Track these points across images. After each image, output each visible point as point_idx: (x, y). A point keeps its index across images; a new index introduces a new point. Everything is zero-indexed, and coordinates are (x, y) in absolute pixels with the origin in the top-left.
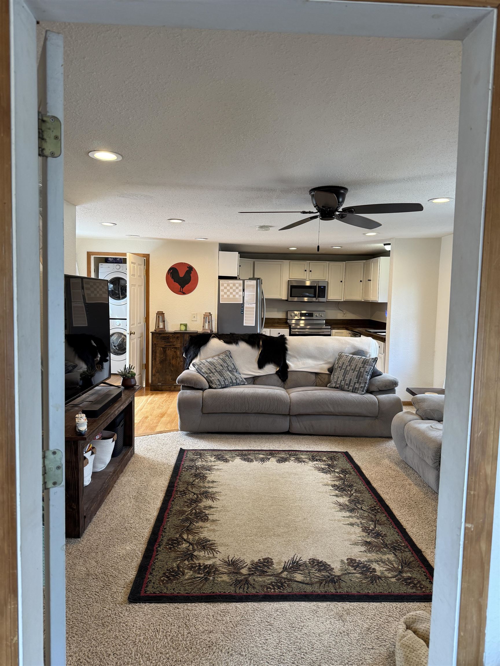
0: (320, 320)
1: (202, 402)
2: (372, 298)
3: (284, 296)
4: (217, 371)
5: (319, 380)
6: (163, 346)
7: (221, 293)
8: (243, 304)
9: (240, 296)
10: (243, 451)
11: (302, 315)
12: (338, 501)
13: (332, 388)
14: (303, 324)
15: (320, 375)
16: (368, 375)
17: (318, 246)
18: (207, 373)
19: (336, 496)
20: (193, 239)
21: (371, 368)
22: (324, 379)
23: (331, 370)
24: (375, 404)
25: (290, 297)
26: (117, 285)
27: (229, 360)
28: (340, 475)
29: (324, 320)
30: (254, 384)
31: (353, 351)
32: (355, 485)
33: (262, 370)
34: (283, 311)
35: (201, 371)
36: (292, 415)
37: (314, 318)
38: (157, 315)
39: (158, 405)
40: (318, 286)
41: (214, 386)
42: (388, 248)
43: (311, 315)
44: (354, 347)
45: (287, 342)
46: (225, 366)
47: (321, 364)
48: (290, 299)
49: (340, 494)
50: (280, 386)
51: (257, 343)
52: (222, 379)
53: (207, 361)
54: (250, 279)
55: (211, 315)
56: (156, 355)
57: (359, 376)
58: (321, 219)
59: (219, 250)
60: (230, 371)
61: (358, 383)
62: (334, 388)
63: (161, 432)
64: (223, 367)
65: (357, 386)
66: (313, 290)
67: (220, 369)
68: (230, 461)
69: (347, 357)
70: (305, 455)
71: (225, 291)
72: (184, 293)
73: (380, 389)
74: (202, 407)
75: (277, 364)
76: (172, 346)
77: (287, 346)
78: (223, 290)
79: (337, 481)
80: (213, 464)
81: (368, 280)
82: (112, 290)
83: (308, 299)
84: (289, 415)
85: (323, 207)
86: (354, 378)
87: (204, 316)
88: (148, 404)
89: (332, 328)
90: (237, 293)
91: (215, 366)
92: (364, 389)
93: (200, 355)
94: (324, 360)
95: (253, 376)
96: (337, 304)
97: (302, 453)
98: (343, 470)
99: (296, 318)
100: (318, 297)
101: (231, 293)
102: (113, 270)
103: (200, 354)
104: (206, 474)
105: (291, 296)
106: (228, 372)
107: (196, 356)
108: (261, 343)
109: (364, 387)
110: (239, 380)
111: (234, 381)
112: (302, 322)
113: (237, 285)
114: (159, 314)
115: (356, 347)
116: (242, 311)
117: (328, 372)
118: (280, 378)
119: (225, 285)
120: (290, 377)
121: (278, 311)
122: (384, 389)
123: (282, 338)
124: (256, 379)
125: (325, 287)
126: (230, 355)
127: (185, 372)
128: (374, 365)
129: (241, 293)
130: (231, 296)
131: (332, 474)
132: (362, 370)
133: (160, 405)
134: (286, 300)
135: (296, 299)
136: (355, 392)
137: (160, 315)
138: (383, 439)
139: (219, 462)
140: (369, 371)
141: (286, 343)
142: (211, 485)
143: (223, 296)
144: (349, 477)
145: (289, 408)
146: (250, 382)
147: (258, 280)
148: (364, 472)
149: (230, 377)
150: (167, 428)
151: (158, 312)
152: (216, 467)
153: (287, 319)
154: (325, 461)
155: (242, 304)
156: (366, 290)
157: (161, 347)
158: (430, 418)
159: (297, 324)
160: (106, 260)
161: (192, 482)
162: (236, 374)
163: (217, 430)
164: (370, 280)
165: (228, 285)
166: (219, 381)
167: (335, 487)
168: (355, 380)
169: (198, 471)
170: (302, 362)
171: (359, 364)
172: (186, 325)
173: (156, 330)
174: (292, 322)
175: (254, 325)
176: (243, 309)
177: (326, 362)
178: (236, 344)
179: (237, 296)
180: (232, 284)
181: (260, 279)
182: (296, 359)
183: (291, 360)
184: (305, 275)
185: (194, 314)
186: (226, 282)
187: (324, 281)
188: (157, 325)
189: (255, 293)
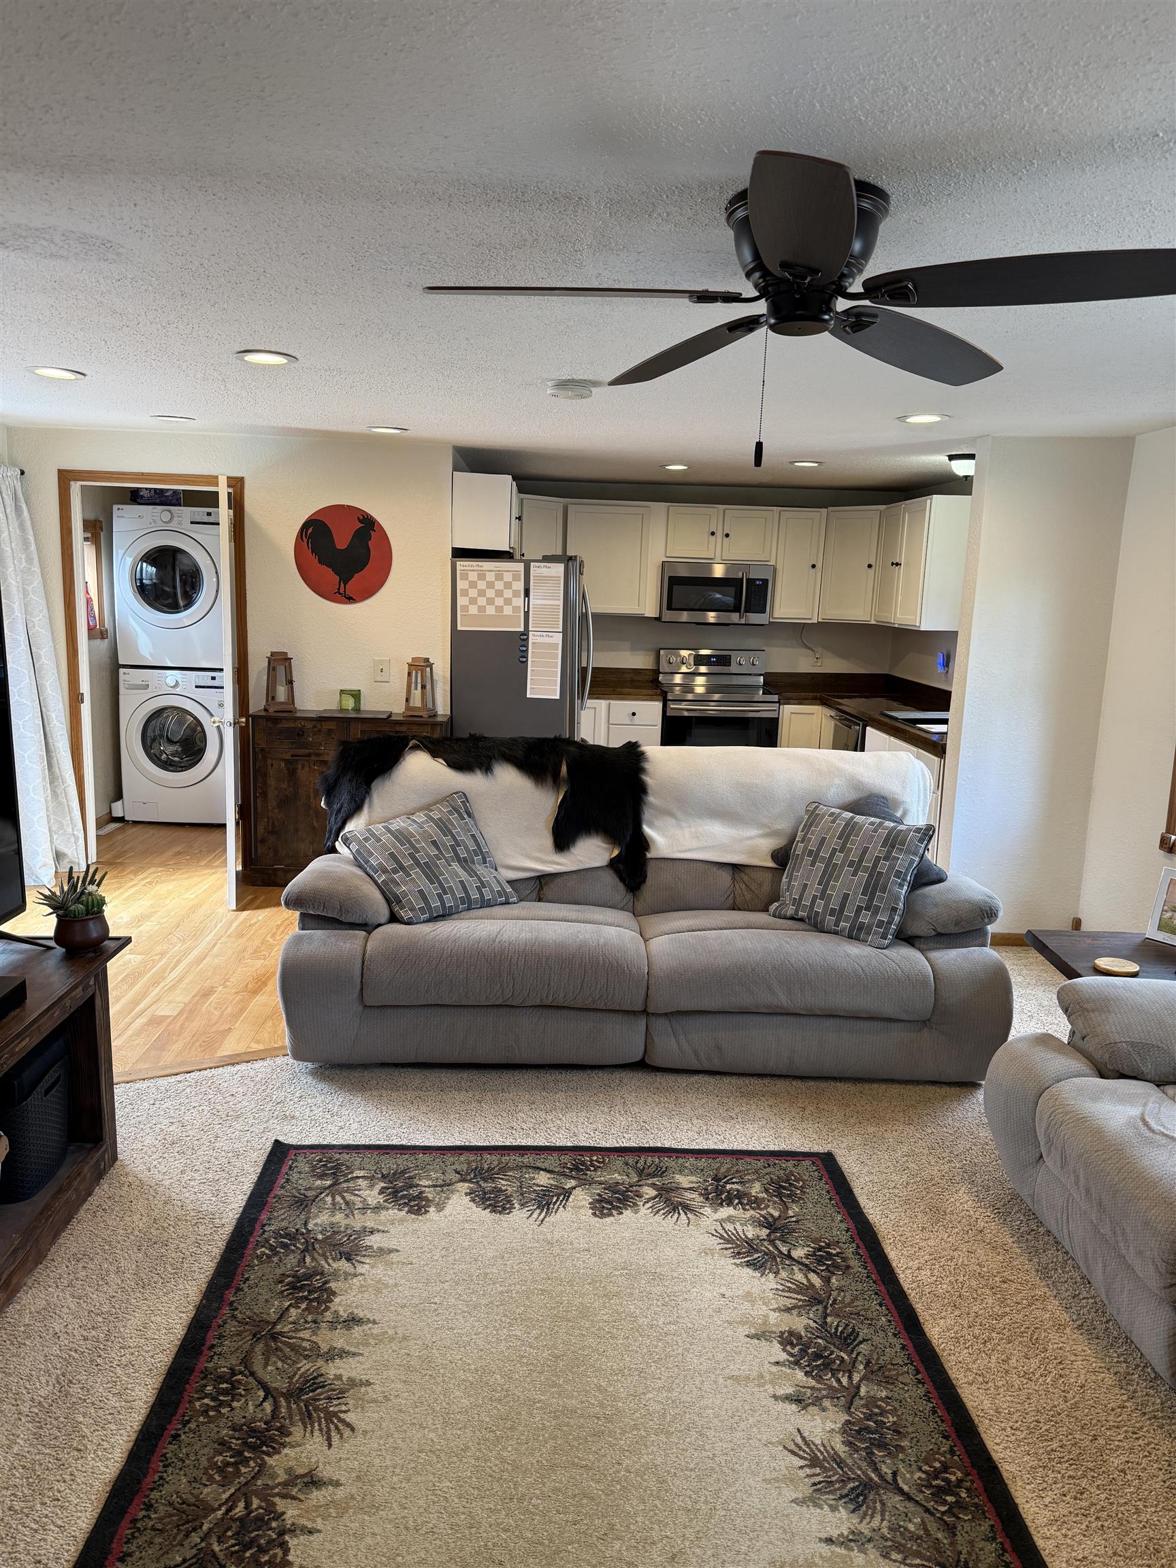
0: (750, 674)
1: (359, 973)
2: (900, 617)
3: (648, 603)
4: (418, 864)
5: (744, 887)
6: (288, 757)
7: (461, 601)
8: (526, 633)
9: (516, 609)
10: (486, 1156)
11: (699, 660)
12: (806, 1434)
13: (785, 918)
14: (702, 686)
15: (747, 871)
16: (901, 886)
17: (759, 446)
18: (385, 871)
19: (798, 1401)
20: (360, 428)
21: (912, 861)
22: (760, 885)
23: (782, 857)
24: (924, 982)
25: (668, 609)
26: (169, 568)
27: (459, 825)
28: (812, 1276)
29: (761, 675)
30: (540, 900)
31: (851, 796)
32: (864, 1332)
33: (566, 854)
34: (648, 650)
35: (367, 862)
36: (653, 1014)
37: (734, 668)
38: (269, 663)
39: (257, 942)
40: (748, 580)
41: (405, 914)
42: (962, 468)
43: (724, 660)
44: (856, 784)
45: (647, 766)
46: (444, 845)
47: (751, 838)
48: (669, 616)
49: (812, 1388)
50: (622, 905)
51: (550, 769)
52: (432, 890)
53: (389, 830)
54: (547, 559)
55: (431, 666)
56: (265, 783)
57: (874, 885)
58: (773, 328)
59: (456, 468)
60: (463, 862)
61: (868, 909)
62: (792, 918)
63: (233, 1061)
64: (438, 848)
65: (865, 918)
66: (732, 590)
67: (428, 856)
68: (432, 1209)
69: (833, 822)
70: (692, 1174)
71: (473, 593)
72: (350, 599)
73: (940, 930)
74: (362, 989)
75: (612, 836)
76: (314, 758)
77: (647, 779)
78: (465, 593)
79: (799, 1315)
80: (369, 1221)
81: (893, 564)
82: (155, 583)
83: (717, 617)
84: (645, 1012)
85: (784, 265)
86: (855, 893)
87: (409, 669)
88: (229, 936)
89: (782, 701)
90: (508, 602)
91: (413, 847)
92: (887, 929)
93: (370, 807)
94: (760, 825)
95: (537, 874)
96: (800, 632)
97: (680, 1161)
98: (820, 1249)
99: (684, 669)
100: (746, 611)
101: (490, 601)
102: (153, 525)
103: (371, 802)
104: (335, 1274)
105: (670, 608)
106: (455, 866)
107: (356, 809)
108: (564, 769)
109: (890, 923)
110: (492, 891)
111: (475, 896)
112: (700, 680)
113: (508, 577)
114: (275, 660)
115: (861, 782)
116: (522, 654)
117: (771, 864)
118: (622, 879)
119: (473, 576)
120: (654, 878)
121: (633, 649)
122: (952, 929)
123: (632, 755)
124: (546, 884)
125: (765, 582)
126: (465, 806)
127: (319, 864)
128: (921, 851)
129: (519, 601)
130: (490, 610)
131: (784, 1274)
132: (883, 867)
133: (264, 942)
134: (656, 618)
135: (684, 616)
136: (857, 939)
137: (280, 663)
138: (945, 1090)
139: (393, 1213)
140: (907, 870)
141: (643, 770)
142: (339, 1339)
143: (465, 608)
144: (840, 1289)
145: (643, 993)
146: (528, 892)
147: (568, 560)
148: (892, 1254)
149: (462, 882)
150: (258, 1042)
151: (273, 654)
152: (374, 1241)
153: (657, 672)
154: (756, 1203)
155: (523, 634)
156: (883, 592)
157: (282, 760)
158: (1126, 1073)
159: (688, 688)
160: (134, 497)
161: (275, 1324)
162: (481, 870)
164: (897, 564)
165: (482, 576)
166: (425, 898)
167: (793, 1346)
168: (859, 899)
169: (308, 1259)
170: (693, 830)
171: (875, 848)
172: (356, 695)
173: (268, 707)
174: (672, 680)
175: (558, 697)
176: (524, 649)
177: (768, 830)
178: (486, 772)
179: (508, 611)
180: (494, 573)
181: (576, 560)
182: (674, 821)
183: (656, 823)
184: (712, 546)
185: (381, 662)
186: (475, 568)
187: (764, 565)
188: (271, 695)
189: (561, 603)
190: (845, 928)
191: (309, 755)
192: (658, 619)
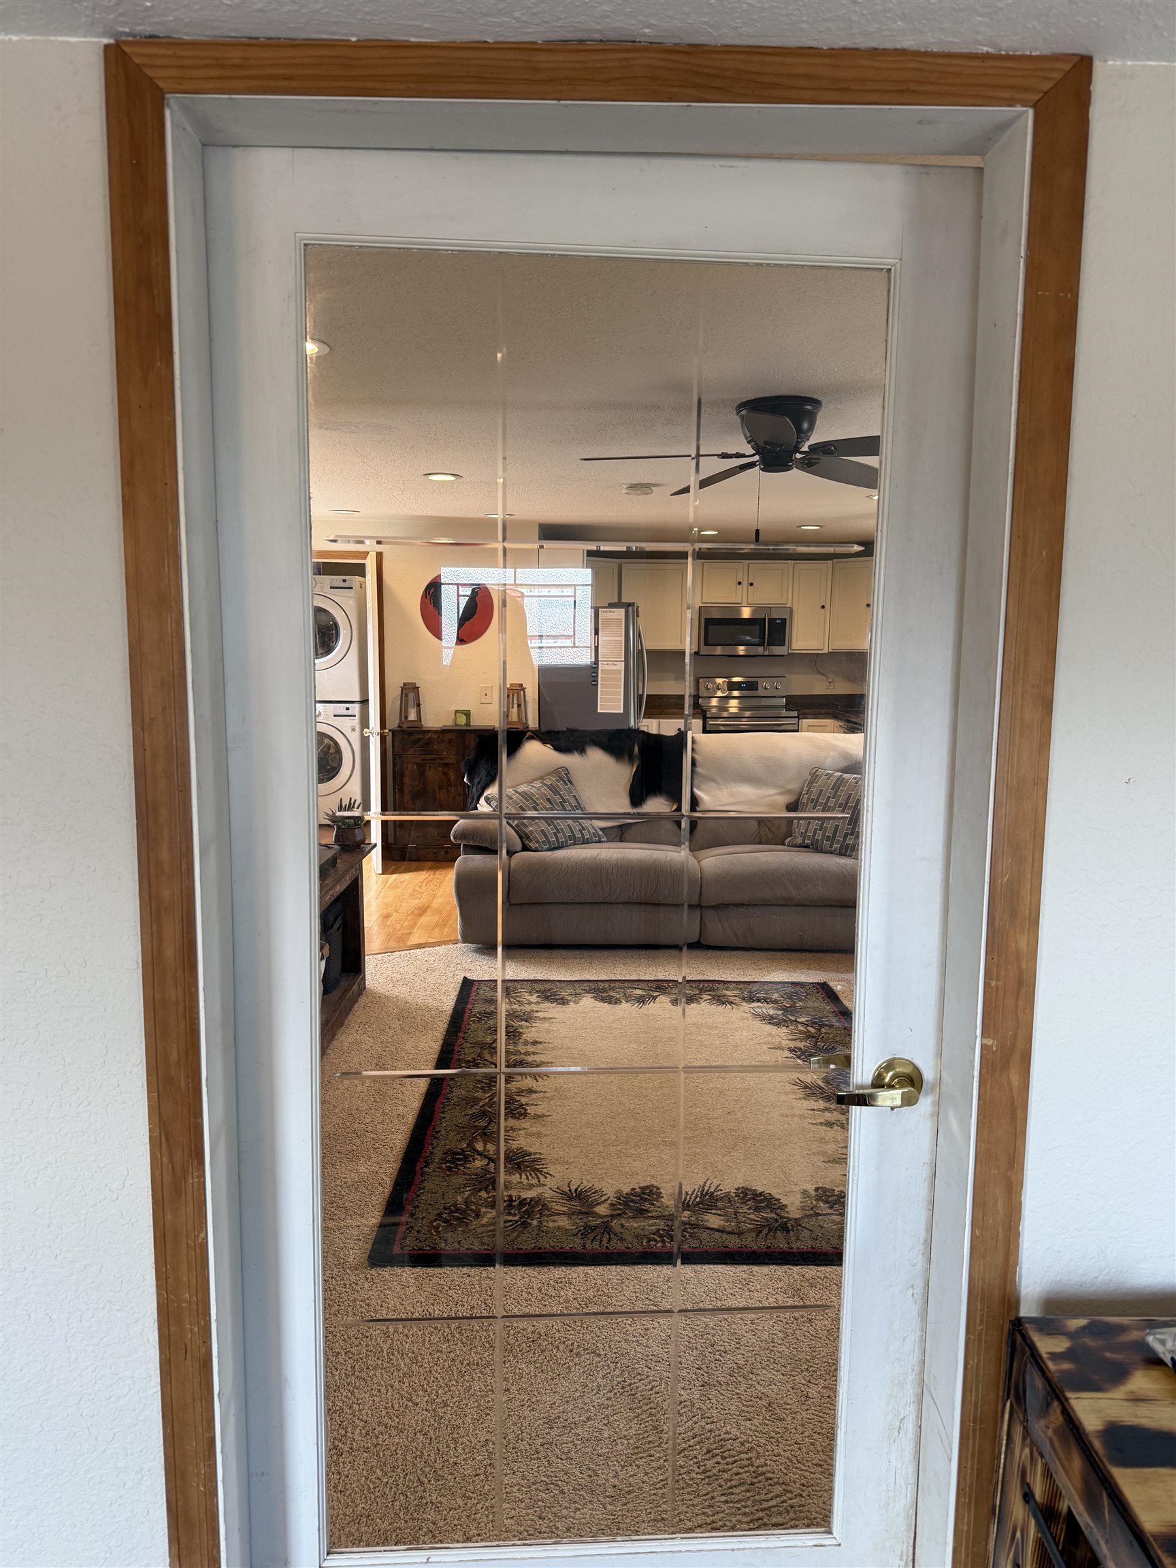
0: (774, 697)
3: (687, 642)
5: (767, 830)
6: (419, 761)
8: (596, 665)
10: (600, 984)
11: (732, 686)
12: (802, 1079)
13: (796, 846)
14: (736, 707)
17: (757, 531)
20: (479, 515)
23: (793, 808)
25: (705, 645)
27: (565, 789)
29: (784, 697)
30: (621, 841)
31: (843, 764)
33: (640, 808)
34: (690, 679)
36: (705, 907)
37: (760, 692)
38: (402, 691)
40: (769, 619)
41: (533, 845)
43: (751, 686)
44: (845, 755)
45: (690, 745)
46: (555, 801)
47: (771, 795)
48: (705, 650)
51: (626, 750)
52: (549, 830)
53: (517, 792)
54: (612, 606)
55: (524, 690)
56: (402, 781)
57: (856, 819)
58: (761, 469)
62: (801, 846)
63: (420, 946)
64: (551, 803)
68: (572, 1003)
69: (828, 779)
70: (734, 990)
72: (462, 641)
74: (509, 891)
75: (672, 795)
76: (438, 761)
79: (800, 1041)
80: (534, 1007)
83: (746, 650)
84: (699, 905)
85: (765, 443)
87: (508, 692)
88: (388, 887)
89: (800, 716)
91: (535, 802)
93: (500, 778)
94: (776, 786)
95: (619, 823)
96: (814, 661)
97: (726, 985)
98: (816, 1019)
99: (719, 694)
100: (768, 645)
104: (521, 1027)
105: (707, 644)
107: (491, 780)
108: (636, 749)
110: (589, 833)
111: (578, 835)
112: (734, 703)
114: (407, 689)
116: (594, 680)
117: (785, 814)
121: (677, 678)
123: (680, 738)
124: (626, 831)
125: (784, 621)
126: (568, 777)
129: (591, 639)
131: (792, 1027)
133: (414, 890)
135: (719, 650)
136: (845, 855)
137: (410, 691)
142: (530, 1048)
144: (827, 1033)
145: (699, 890)
146: (613, 837)
147: (630, 608)
149: (569, 826)
150: (433, 938)
151: (405, 684)
152: (540, 1015)
153: (698, 697)
154: (775, 1001)
155: (594, 666)
157: (414, 763)
159: (722, 708)
163: (542, 941)
166: (545, 836)
167: (796, 1052)
170: (729, 790)
172: (467, 714)
173: (401, 725)
174: (710, 703)
175: (622, 712)
176: (595, 678)
177: (783, 790)
178: (581, 753)
181: (633, 607)
182: (715, 785)
183: (703, 787)
184: (739, 594)
185: (486, 688)
187: (783, 608)
188: (404, 713)
189: (623, 639)
190: (837, 848)
191: (435, 759)
192: (697, 653)
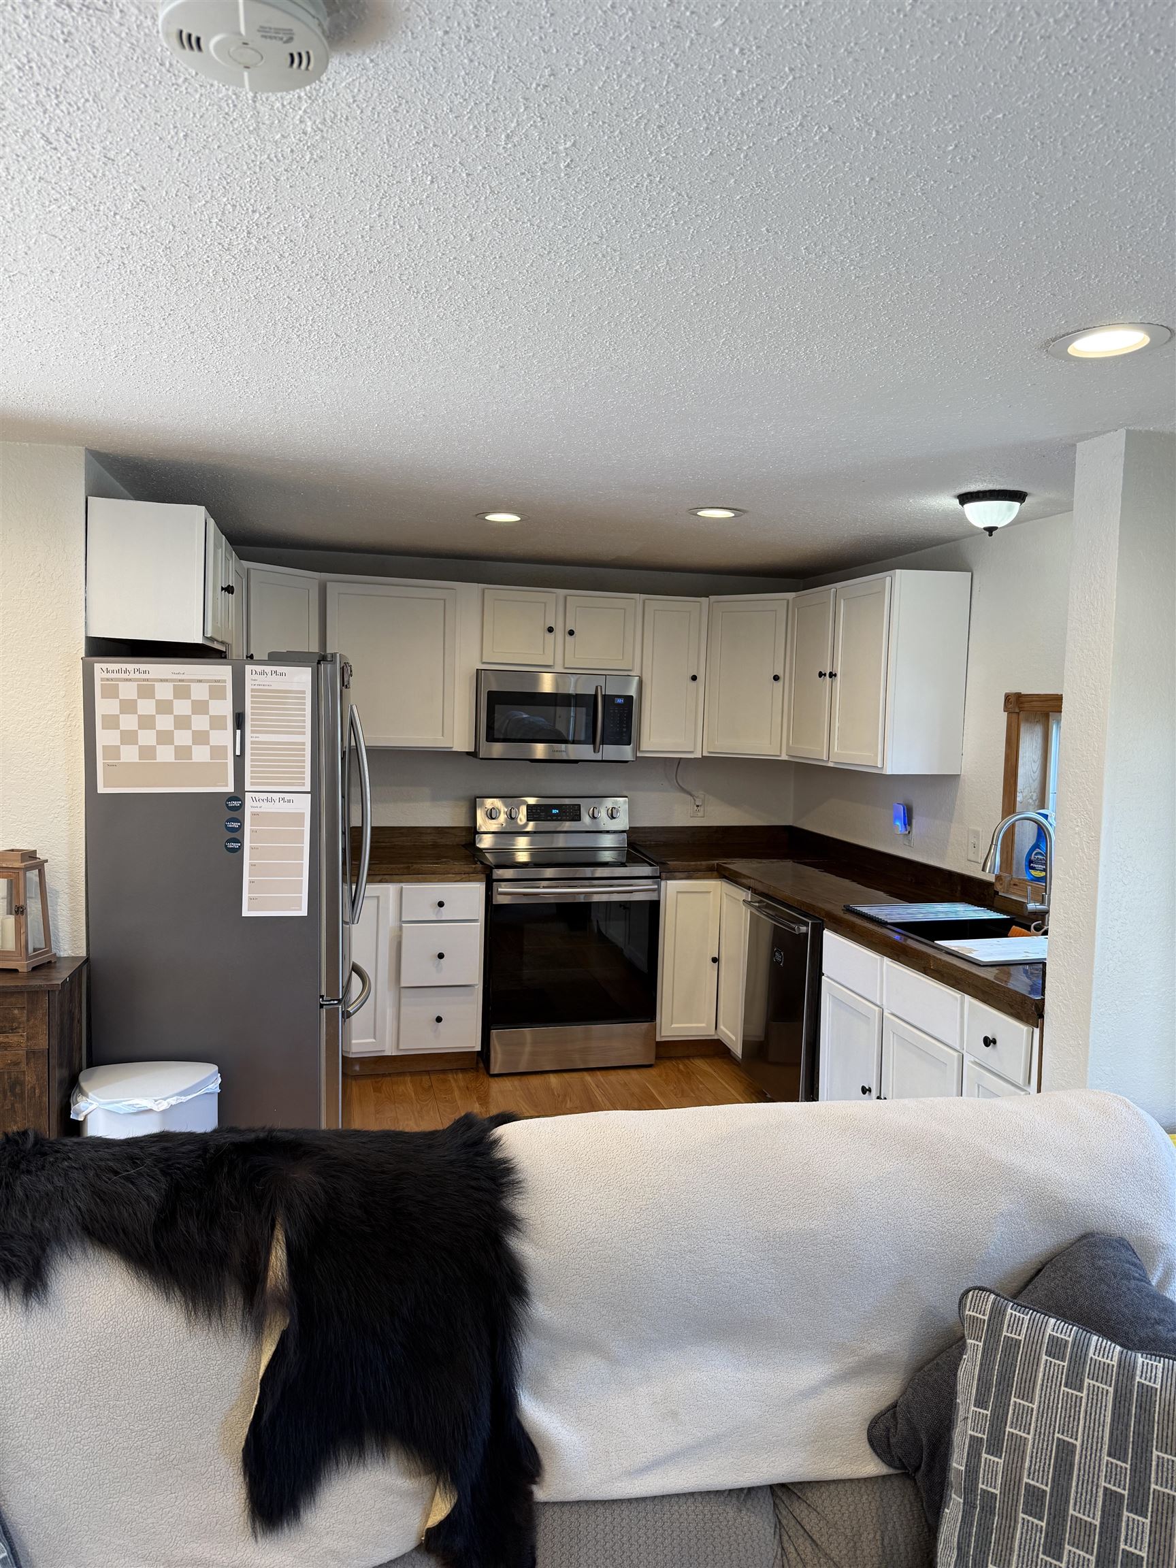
7: (104, 738)
9: (217, 751)
11: (534, 813)
22: (852, 1539)
23: (901, 1443)
34: (459, 800)
37: (586, 823)
40: (604, 697)
42: (979, 517)
43: (570, 812)
47: (808, 1392)
48: (485, 749)
55: (40, 866)
66: (580, 710)
71: (129, 722)
78: (112, 722)
81: (821, 674)
89: (663, 875)
90: (201, 738)
94: (828, 1347)
96: (677, 770)
100: (603, 743)
101: (165, 738)
105: (490, 738)
108: (278, 1259)
113: (200, 692)
116: (232, 835)
119: (128, 691)
121: (435, 798)
125: (629, 699)
130: (165, 754)
134: (468, 753)
135: (506, 750)
141: (508, 1222)
143: (113, 752)
147: (318, 661)
155: (232, 797)
156: (800, 716)
164: (829, 675)
165: (146, 690)
175: (304, 912)
176: (236, 825)
177: (851, 1361)
179: (201, 754)
180: (171, 684)
181: (333, 661)
183: (557, 1383)
184: (545, 649)
186: (132, 676)
187: (626, 677)
189: (307, 739)
192: (473, 754)
